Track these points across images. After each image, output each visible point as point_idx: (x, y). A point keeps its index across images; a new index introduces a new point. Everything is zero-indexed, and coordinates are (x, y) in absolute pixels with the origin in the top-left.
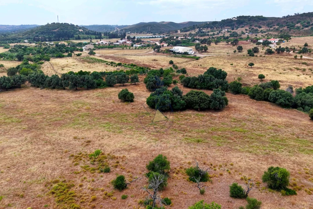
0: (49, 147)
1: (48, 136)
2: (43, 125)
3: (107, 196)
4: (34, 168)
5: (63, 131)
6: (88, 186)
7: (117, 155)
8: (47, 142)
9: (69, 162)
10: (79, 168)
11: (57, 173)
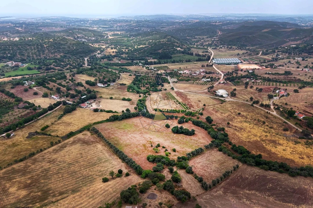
0: (144, 138)
1: (144, 136)
2: (143, 132)
3: (150, 147)
4: (141, 142)
5: (147, 135)
6: (148, 145)
7: (155, 142)
8: (144, 137)
9: (146, 142)
10: (147, 143)
11: (144, 143)
